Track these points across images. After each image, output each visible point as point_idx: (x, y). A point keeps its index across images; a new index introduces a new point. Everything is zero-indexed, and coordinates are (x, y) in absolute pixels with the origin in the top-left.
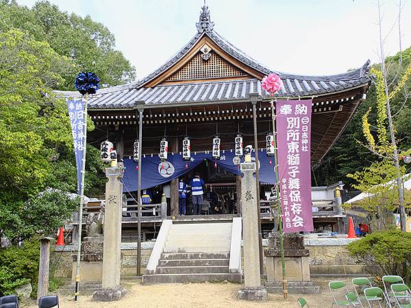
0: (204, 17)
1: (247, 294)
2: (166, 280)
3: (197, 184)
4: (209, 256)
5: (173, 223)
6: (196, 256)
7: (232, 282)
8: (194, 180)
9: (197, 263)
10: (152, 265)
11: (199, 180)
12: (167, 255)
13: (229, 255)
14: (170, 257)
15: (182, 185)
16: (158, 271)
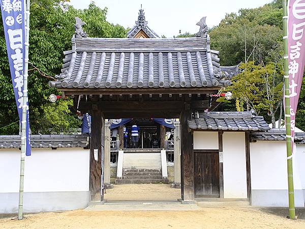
0: (141, 18)
1: (176, 185)
2: (129, 182)
3: (134, 129)
4: (149, 171)
5: (124, 152)
6: (143, 170)
7: (164, 183)
8: (133, 126)
9: (144, 174)
10: (119, 175)
11: (136, 126)
12: (126, 170)
13: (161, 170)
14: (128, 171)
15: (125, 129)
16: (123, 178)
